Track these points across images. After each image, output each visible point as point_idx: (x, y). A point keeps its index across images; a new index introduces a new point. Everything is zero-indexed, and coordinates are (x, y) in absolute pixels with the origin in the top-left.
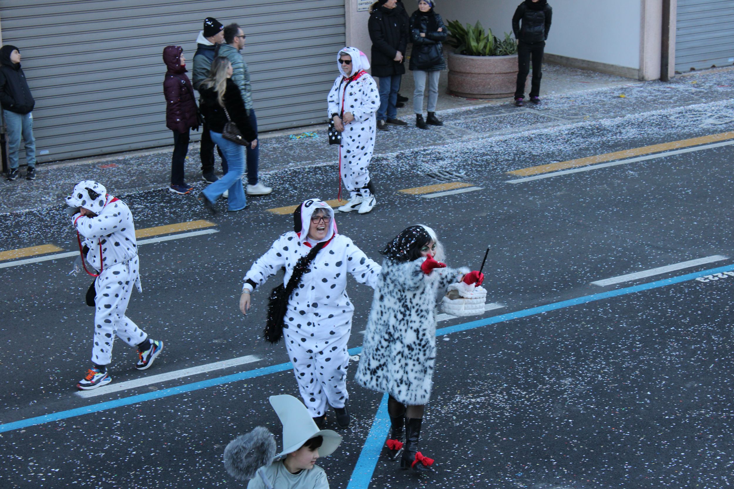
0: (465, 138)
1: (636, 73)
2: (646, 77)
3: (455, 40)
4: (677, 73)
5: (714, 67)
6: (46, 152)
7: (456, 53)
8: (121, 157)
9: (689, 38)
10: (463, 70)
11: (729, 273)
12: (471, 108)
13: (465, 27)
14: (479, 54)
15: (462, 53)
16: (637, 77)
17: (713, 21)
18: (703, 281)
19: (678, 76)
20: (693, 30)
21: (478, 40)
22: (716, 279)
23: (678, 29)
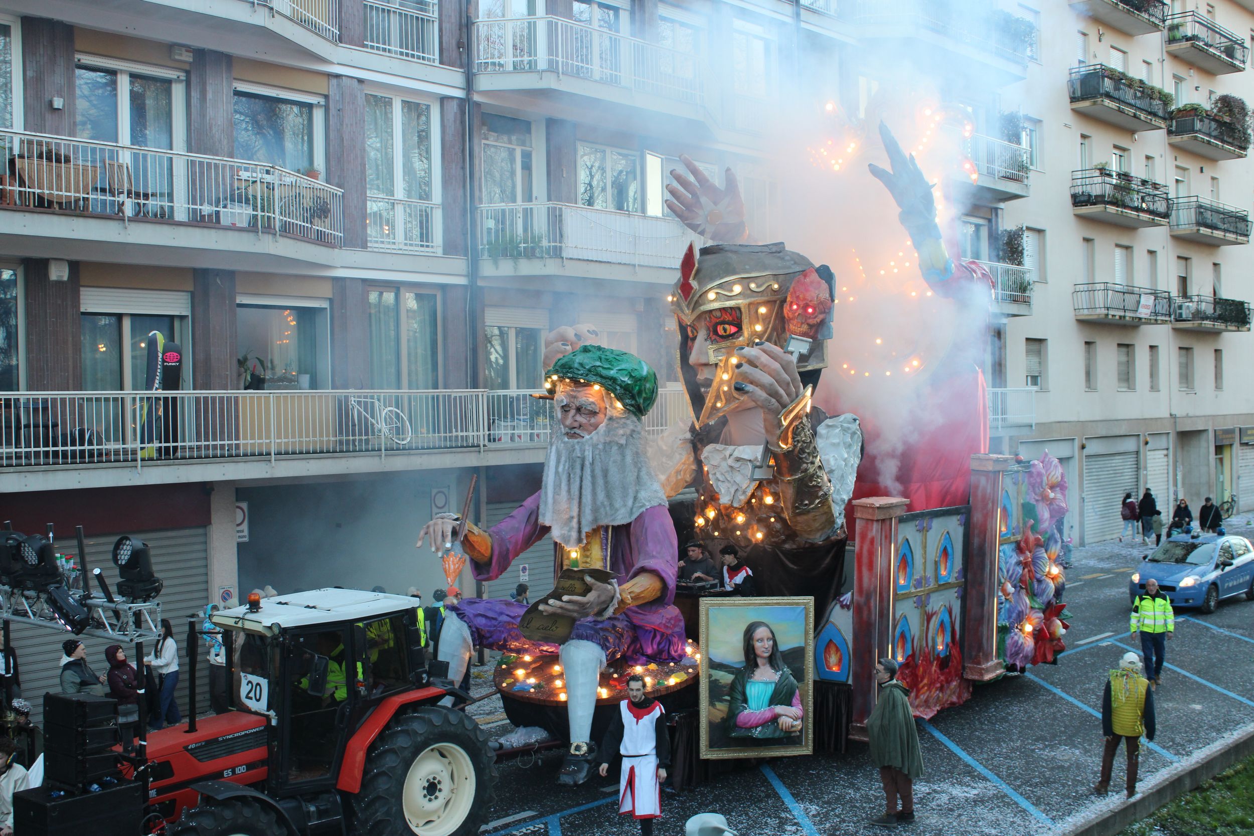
11: (539, 826)
22: (529, 831)
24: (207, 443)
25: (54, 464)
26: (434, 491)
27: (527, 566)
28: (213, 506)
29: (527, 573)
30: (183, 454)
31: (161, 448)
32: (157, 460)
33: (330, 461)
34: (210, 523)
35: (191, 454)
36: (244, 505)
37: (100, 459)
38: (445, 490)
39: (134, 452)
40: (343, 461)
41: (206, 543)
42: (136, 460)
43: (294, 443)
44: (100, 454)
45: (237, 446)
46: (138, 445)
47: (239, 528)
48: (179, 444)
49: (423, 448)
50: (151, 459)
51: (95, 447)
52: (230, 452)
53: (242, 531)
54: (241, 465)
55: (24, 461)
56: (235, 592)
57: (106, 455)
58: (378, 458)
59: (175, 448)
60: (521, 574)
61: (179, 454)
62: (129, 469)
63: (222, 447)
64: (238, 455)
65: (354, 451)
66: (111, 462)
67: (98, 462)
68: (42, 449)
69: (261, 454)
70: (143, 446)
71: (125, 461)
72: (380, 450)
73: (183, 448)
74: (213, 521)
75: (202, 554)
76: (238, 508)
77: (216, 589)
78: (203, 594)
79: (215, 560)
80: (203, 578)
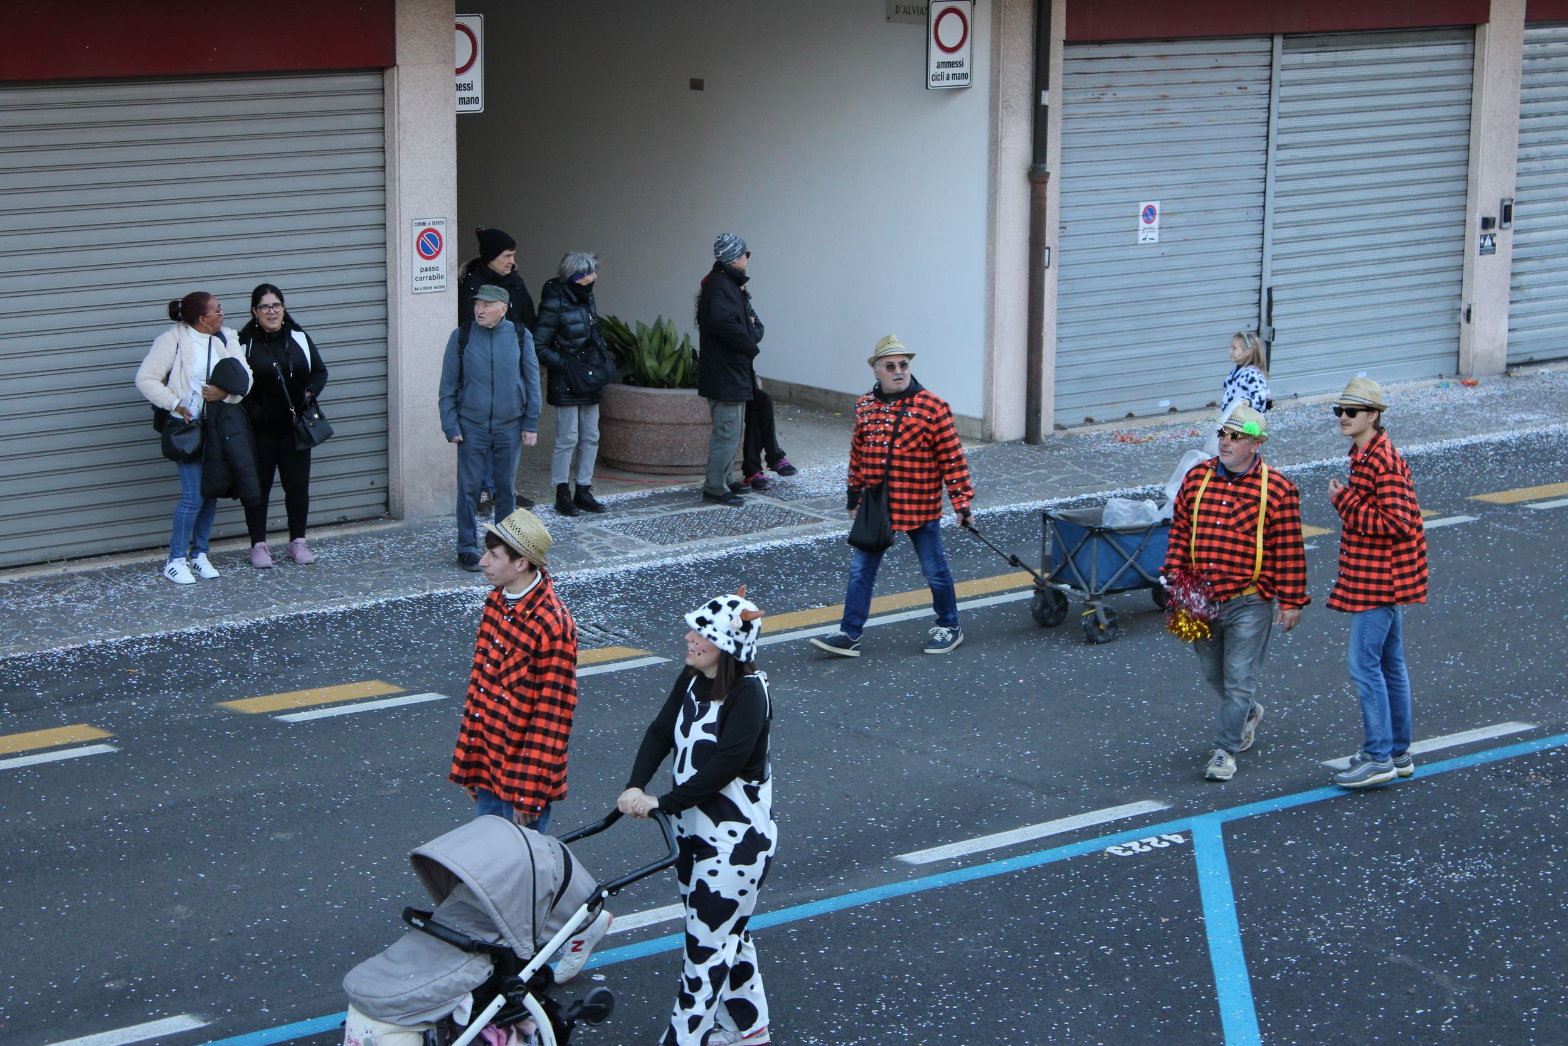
0: (633, 554)
1: (977, 427)
2: (997, 436)
4: (1058, 427)
5: (1130, 415)
9: (1083, 358)
10: (628, 415)
11: (1172, 838)
13: (633, 330)
14: (661, 384)
15: (627, 381)
16: (979, 435)
17: (1128, 325)
18: (1120, 853)
19: (1060, 434)
20: (1091, 343)
21: (659, 357)
22: (1147, 849)
23: (1060, 339)
26: (936, 9)
27: (1156, 205)
28: (399, 21)
29: (1156, 223)
34: (393, 63)
36: (475, 23)
38: (964, 7)
41: (382, 110)
47: (463, 79)
53: (469, 87)
56: (449, 234)
60: (1142, 224)
74: (399, 60)
75: (372, 140)
76: (460, 27)
77: (405, 226)
78: (374, 236)
79: (403, 155)
80: (373, 197)
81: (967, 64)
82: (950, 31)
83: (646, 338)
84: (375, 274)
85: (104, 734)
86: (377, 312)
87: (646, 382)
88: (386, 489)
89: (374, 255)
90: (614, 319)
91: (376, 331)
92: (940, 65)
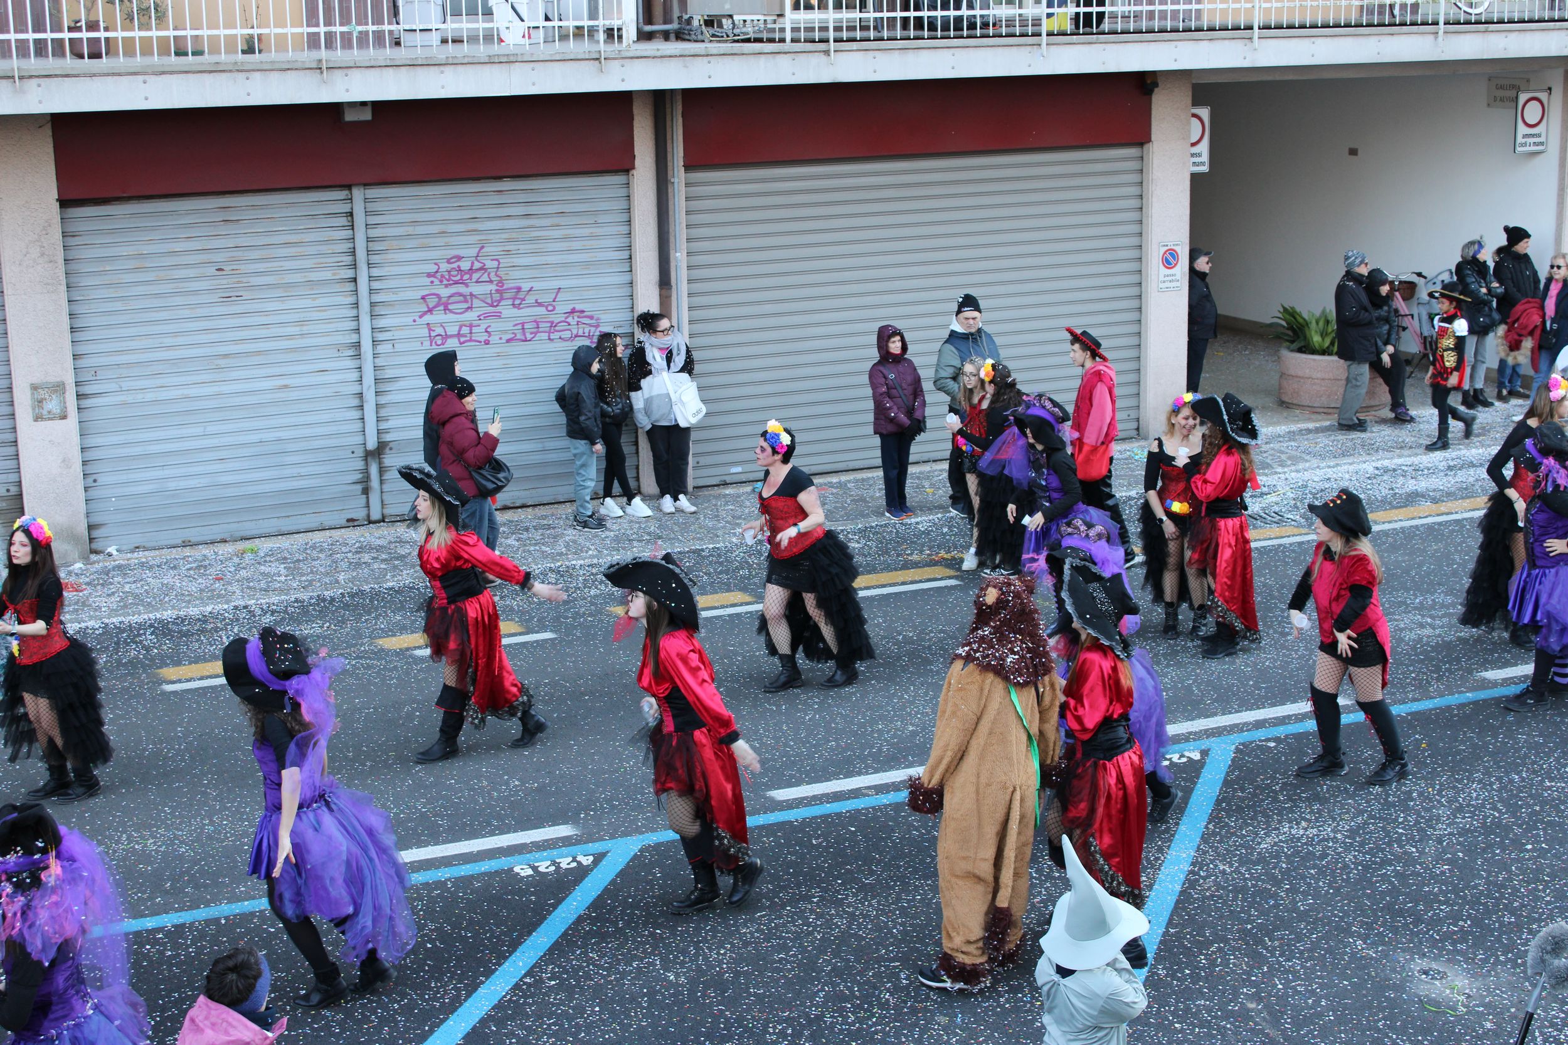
0: (1301, 466)
3: (1290, 333)
6: (739, 469)
7: (1292, 351)
8: (834, 479)
10: (1300, 373)
12: (1311, 425)
13: (1305, 316)
14: (1324, 352)
15: (1300, 350)
21: (1323, 334)
24: (1151, 8)
25: (916, 38)
26: (1523, 97)
28: (1154, 113)
30: (1113, 26)
31: (1077, 14)
32: (1071, 34)
33: (1349, 40)
34: (1149, 140)
35: (1125, 26)
36: (1204, 113)
37: (984, 31)
38: (1543, 96)
39: (1037, 22)
40: (1373, 40)
41: (1141, 171)
42: (1040, 35)
43: (1291, 10)
44: (985, 25)
45: (1198, 11)
46: (1043, 10)
47: (1195, 150)
48: (1107, 9)
49: (1511, 22)
50: (1064, 34)
51: (978, 12)
52: (1187, 23)
53: (1199, 155)
54: (1205, 44)
55: (872, 34)
56: (1183, 252)
57: (994, 25)
58: (1432, 37)
59: (1101, 16)
61: (1106, 26)
62: (1029, 48)
63: (1175, 13)
64: (1199, 30)
65: (1395, 25)
66: (1001, 36)
67: (982, 36)
68: (899, 14)
69: (1237, 28)
70: (1050, 11)
71: (1022, 35)
72: (1437, 24)
73: (1114, 16)
74: (1153, 137)
75: (1134, 190)
76: (1194, 115)
77: (1155, 247)
78: (1134, 254)
79: (1154, 200)
80: (1134, 228)
81: (1544, 135)
82: (1532, 112)
83: (1314, 322)
84: (1134, 279)
85: (952, 573)
86: (1134, 303)
87: (1313, 351)
88: (1138, 420)
89: (1134, 266)
90: (1292, 308)
91: (1134, 316)
92: (1525, 136)
